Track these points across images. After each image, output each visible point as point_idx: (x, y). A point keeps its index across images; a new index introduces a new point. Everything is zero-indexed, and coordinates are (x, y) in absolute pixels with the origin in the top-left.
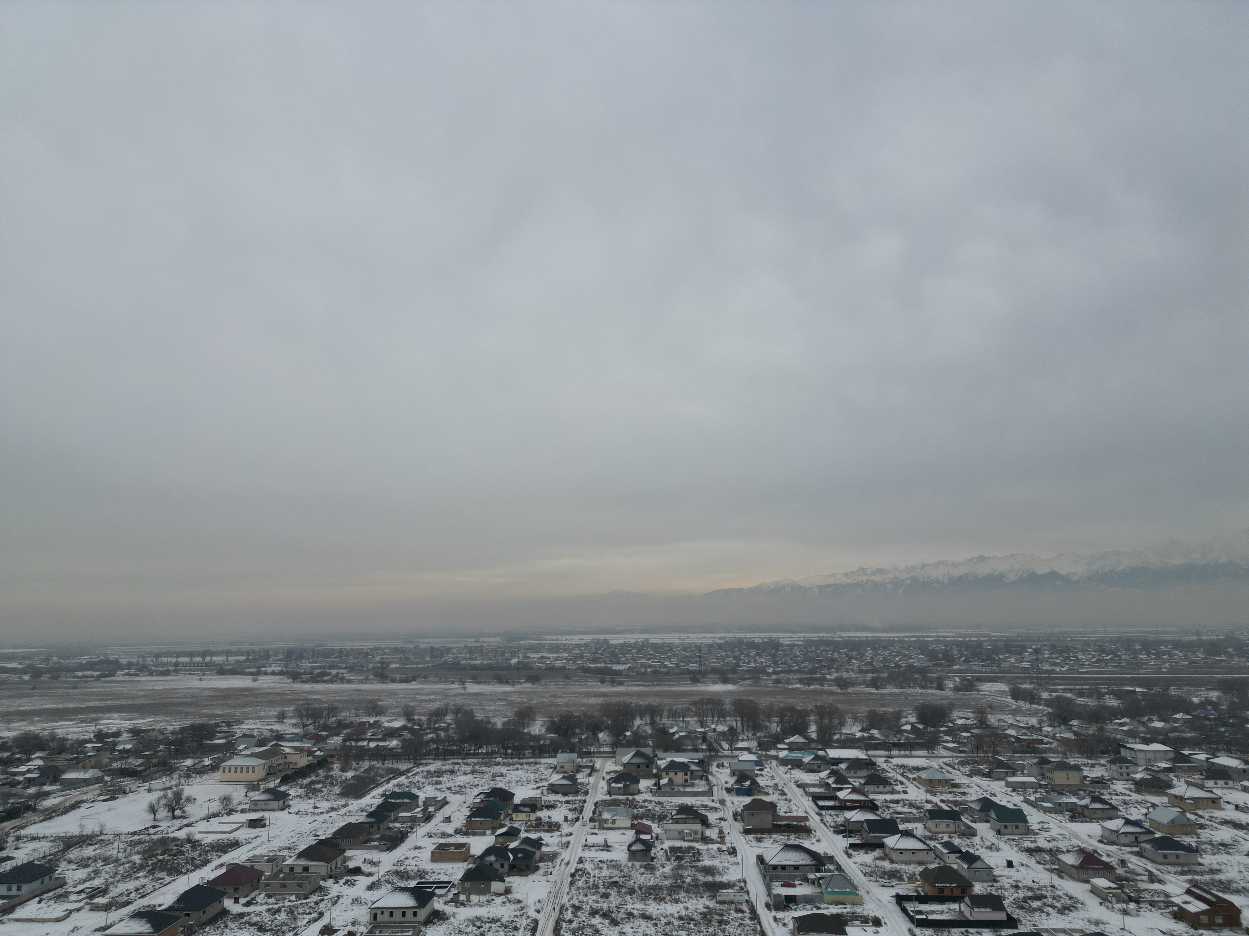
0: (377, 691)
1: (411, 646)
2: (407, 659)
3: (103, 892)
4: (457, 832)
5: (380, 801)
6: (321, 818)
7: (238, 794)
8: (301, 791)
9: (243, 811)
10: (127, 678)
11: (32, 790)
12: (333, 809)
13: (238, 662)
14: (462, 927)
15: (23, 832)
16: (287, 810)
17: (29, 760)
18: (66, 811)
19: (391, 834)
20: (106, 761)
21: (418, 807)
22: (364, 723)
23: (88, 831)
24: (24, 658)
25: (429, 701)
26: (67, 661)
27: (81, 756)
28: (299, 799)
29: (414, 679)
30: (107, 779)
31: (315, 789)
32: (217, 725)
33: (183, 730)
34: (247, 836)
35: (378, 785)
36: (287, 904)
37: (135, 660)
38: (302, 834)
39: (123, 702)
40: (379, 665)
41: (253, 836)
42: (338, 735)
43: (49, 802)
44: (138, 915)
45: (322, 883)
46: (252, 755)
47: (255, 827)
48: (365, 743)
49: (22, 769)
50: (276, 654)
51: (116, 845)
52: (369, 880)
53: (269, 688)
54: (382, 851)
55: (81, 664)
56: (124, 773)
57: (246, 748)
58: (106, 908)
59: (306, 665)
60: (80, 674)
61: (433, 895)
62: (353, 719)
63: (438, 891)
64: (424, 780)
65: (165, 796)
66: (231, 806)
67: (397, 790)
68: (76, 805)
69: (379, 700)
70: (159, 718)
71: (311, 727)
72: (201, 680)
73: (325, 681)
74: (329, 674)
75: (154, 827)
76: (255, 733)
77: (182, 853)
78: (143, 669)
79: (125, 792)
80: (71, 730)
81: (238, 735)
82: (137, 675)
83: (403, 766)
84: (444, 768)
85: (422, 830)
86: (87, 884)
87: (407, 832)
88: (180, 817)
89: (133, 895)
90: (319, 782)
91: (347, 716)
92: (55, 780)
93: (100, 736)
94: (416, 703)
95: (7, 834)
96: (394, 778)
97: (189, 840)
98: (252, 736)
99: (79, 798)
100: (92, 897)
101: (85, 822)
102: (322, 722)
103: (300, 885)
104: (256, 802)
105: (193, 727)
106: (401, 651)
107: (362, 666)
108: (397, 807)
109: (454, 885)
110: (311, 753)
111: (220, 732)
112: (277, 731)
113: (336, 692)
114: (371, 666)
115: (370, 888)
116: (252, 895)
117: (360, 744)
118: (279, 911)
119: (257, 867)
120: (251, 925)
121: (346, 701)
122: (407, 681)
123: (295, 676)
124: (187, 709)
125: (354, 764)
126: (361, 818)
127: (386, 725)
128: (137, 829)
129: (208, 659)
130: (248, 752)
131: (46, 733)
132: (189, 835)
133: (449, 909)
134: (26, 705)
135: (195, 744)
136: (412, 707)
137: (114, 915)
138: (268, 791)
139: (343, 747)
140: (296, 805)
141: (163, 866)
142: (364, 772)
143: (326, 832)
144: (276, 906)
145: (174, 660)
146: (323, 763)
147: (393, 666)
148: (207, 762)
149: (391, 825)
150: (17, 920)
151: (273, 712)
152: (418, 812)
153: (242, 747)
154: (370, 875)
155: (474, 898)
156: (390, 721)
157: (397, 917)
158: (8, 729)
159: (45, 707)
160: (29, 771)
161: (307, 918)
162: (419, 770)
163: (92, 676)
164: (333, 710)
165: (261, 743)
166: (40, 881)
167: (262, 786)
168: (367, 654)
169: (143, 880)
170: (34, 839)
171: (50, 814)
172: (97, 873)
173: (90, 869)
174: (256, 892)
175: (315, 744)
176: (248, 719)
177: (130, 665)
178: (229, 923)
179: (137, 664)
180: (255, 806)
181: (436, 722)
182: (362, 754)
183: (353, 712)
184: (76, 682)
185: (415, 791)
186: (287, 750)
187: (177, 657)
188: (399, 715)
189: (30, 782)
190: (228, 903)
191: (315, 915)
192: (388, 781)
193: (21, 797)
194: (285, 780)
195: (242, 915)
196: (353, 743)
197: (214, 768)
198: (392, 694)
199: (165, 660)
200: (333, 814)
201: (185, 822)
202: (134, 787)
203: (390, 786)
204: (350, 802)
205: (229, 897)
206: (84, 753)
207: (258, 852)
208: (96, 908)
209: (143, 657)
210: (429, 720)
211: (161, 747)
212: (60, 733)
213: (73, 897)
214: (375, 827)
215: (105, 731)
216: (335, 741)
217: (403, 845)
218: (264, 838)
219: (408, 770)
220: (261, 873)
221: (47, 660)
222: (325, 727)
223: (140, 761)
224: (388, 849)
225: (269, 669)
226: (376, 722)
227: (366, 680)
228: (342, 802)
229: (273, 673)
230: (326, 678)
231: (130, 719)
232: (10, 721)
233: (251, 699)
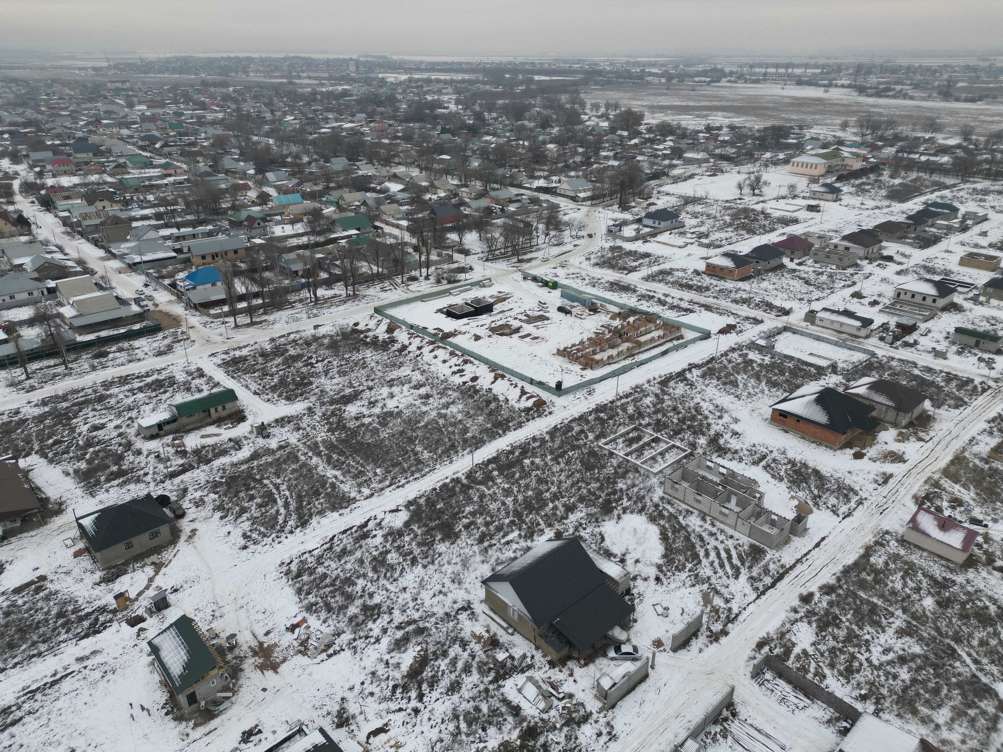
0: (938, 109)
1: (986, 64)
2: (977, 77)
3: (707, 236)
4: (991, 245)
5: (921, 208)
6: (866, 213)
7: (802, 184)
8: (853, 190)
9: (804, 198)
10: (729, 84)
11: (667, 162)
12: (877, 208)
13: (814, 74)
14: (976, 321)
15: (661, 189)
16: (839, 202)
17: (665, 141)
18: (686, 179)
19: (926, 236)
20: (711, 147)
21: (956, 218)
22: (919, 138)
23: (698, 195)
24: (662, 65)
25: (993, 122)
26: (689, 69)
27: (696, 142)
28: (849, 196)
29: (980, 99)
30: (712, 160)
31: (864, 189)
32: (791, 128)
33: (766, 129)
34: (805, 217)
35: (921, 194)
36: (829, 270)
37: (735, 69)
38: (848, 223)
39: (725, 103)
40: (945, 83)
41: (810, 217)
42: (892, 146)
43: (676, 172)
44: (726, 255)
45: (859, 262)
46: (816, 155)
47: (812, 211)
48: (917, 156)
49: (661, 147)
50: (847, 68)
51: (715, 207)
52: (899, 268)
53: (838, 99)
54: (915, 248)
55: (698, 71)
56: (723, 157)
57: (812, 149)
58: (708, 246)
59: (873, 80)
60: (697, 79)
61: (954, 290)
62: (909, 133)
63: (959, 289)
64: (968, 196)
65: (749, 178)
66: (795, 193)
67: (939, 200)
68: (691, 176)
69: (938, 118)
70: (749, 118)
71: (869, 137)
72: (783, 89)
73: (888, 97)
74: (894, 90)
75: (740, 199)
76: (821, 137)
77: (757, 220)
78: (740, 77)
79: (722, 172)
80: (690, 122)
81: (807, 138)
82: (736, 82)
83: (949, 181)
84: (992, 188)
85: (956, 238)
86: (697, 229)
87: (941, 237)
88: (758, 195)
89: (724, 242)
90: (869, 184)
91: (904, 130)
92: (680, 157)
93: (709, 129)
94: (977, 123)
95: (653, 189)
96: (939, 190)
97: (763, 212)
98: (818, 139)
99: (694, 172)
100: (699, 238)
101: (697, 188)
102: (879, 133)
103: (841, 260)
104: (814, 192)
105: (773, 128)
106: (974, 69)
107: (927, 83)
108: (937, 215)
109: (976, 288)
110: (865, 159)
111: (794, 134)
112: (839, 137)
113: (897, 107)
114: (936, 83)
115: (899, 273)
116: (804, 259)
117: (912, 156)
118: (822, 273)
119: (810, 240)
120: (800, 278)
121: (906, 116)
122: (973, 100)
123: (861, 90)
124: (770, 113)
125: (903, 173)
126: (901, 218)
127: (941, 141)
128: (729, 198)
129: (790, 71)
130: (813, 152)
131: (675, 123)
132: (763, 208)
133: (967, 305)
134: (663, 101)
135: (774, 141)
136: (972, 127)
137: (712, 252)
138: (825, 185)
139: (895, 158)
140: (846, 199)
141: (744, 227)
142: (911, 181)
143: (869, 224)
144: (820, 270)
145: (763, 70)
146: (875, 169)
147: (960, 84)
148: (781, 156)
149: (927, 229)
150: (658, 242)
151: (838, 121)
152: (955, 223)
153: (809, 147)
154: (900, 263)
155: (994, 302)
156: (946, 139)
157: (918, 299)
158: (653, 118)
159: (675, 103)
160: (665, 149)
161: (843, 283)
162: (965, 186)
163: (705, 82)
164: (891, 123)
165: (825, 146)
166: (670, 222)
167: (821, 181)
168: (935, 71)
169: (730, 233)
170: (667, 194)
171: (677, 180)
172: (703, 223)
173: (699, 220)
174: (807, 257)
175: (870, 152)
176: (817, 125)
177: (731, 73)
178: (785, 274)
179: (737, 73)
180: (814, 195)
181: (995, 143)
182: (912, 165)
183: (910, 126)
184: (694, 86)
185: (956, 204)
186: (846, 154)
187: (766, 68)
188: (956, 134)
189: (665, 157)
190: (786, 261)
191: (849, 283)
192: (932, 192)
193: (660, 165)
194: (840, 179)
195: (794, 271)
196: (905, 155)
197: (786, 162)
198: (952, 112)
199: (757, 70)
200: (877, 211)
201: (761, 199)
202: (728, 169)
203: (933, 197)
204: (894, 204)
205: (787, 257)
206: (698, 140)
207: (811, 230)
208: (701, 245)
209: (741, 66)
210: (987, 142)
211: (749, 141)
212: (684, 124)
213: (689, 235)
214: (913, 228)
215: (712, 125)
216: (890, 151)
217: (935, 246)
218: (818, 220)
219: (954, 186)
220: (812, 245)
221: (676, 67)
222: (881, 138)
223: (734, 150)
224: (920, 247)
225: (840, 82)
226: (931, 138)
227: (929, 98)
228: (887, 203)
229: (843, 86)
230: (890, 93)
231: (729, 118)
232: (654, 113)
233: (821, 107)
